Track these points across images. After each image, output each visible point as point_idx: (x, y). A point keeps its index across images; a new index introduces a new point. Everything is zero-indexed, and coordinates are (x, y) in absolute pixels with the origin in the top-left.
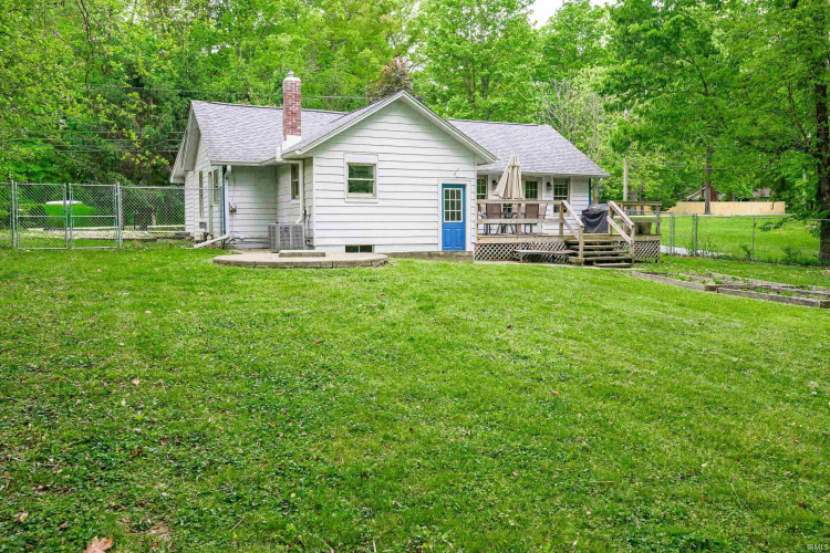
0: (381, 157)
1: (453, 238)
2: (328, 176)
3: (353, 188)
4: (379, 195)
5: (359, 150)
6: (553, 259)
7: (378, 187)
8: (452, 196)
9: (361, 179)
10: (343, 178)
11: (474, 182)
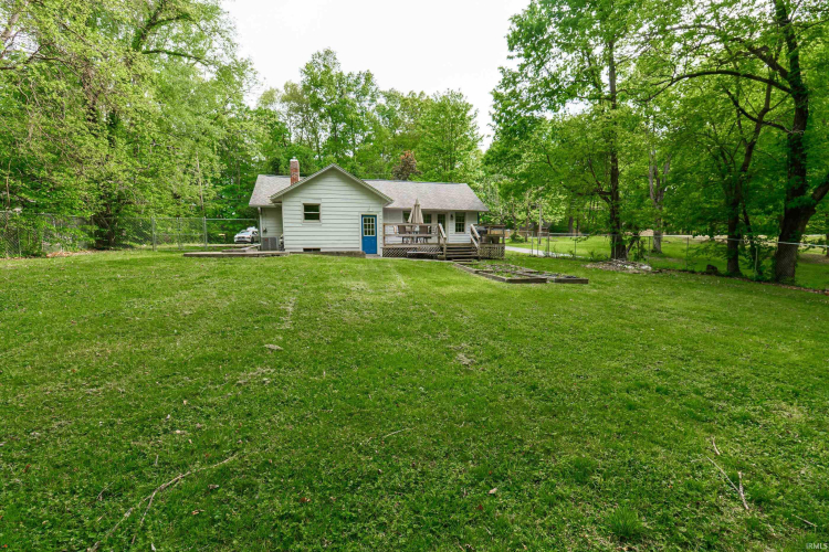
0: (323, 200)
1: (369, 245)
2: (293, 211)
3: (307, 217)
4: (323, 221)
5: (310, 196)
6: (431, 257)
7: (322, 217)
8: (368, 222)
9: (312, 212)
10: (301, 212)
11: (381, 214)
